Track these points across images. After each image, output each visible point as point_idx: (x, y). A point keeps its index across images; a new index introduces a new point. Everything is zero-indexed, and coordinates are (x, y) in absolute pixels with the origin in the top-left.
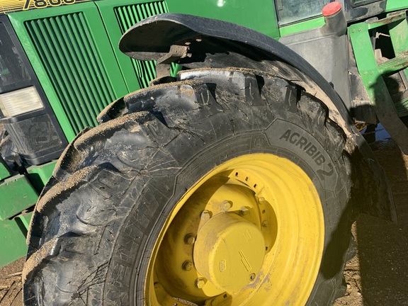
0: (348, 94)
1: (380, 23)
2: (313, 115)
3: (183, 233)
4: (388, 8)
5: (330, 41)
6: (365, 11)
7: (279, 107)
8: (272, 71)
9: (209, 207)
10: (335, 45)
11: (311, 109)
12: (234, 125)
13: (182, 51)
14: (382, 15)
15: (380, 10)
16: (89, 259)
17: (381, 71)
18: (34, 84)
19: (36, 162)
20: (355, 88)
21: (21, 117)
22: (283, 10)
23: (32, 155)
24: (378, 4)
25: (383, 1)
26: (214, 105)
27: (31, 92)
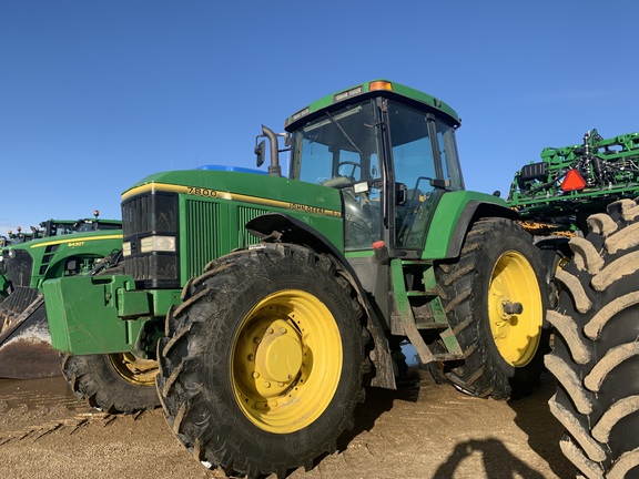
0: (387, 310)
1: (417, 262)
3: (254, 335)
4: (423, 257)
5: (376, 266)
6: (405, 254)
7: (325, 273)
8: (324, 258)
10: (379, 270)
11: (344, 283)
12: (300, 272)
13: (278, 235)
14: (419, 260)
15: (417, 257)
16: (219, 304)
17: (408, 294)
18: (176, 235)
19: (155, 285)
20: (391, 307)
21: (159, 253)
22: (351, 241)
23: (155, 280)
24: (415, 252)
25: (420, 251)
26: (292, 258)
27: (172, 240)
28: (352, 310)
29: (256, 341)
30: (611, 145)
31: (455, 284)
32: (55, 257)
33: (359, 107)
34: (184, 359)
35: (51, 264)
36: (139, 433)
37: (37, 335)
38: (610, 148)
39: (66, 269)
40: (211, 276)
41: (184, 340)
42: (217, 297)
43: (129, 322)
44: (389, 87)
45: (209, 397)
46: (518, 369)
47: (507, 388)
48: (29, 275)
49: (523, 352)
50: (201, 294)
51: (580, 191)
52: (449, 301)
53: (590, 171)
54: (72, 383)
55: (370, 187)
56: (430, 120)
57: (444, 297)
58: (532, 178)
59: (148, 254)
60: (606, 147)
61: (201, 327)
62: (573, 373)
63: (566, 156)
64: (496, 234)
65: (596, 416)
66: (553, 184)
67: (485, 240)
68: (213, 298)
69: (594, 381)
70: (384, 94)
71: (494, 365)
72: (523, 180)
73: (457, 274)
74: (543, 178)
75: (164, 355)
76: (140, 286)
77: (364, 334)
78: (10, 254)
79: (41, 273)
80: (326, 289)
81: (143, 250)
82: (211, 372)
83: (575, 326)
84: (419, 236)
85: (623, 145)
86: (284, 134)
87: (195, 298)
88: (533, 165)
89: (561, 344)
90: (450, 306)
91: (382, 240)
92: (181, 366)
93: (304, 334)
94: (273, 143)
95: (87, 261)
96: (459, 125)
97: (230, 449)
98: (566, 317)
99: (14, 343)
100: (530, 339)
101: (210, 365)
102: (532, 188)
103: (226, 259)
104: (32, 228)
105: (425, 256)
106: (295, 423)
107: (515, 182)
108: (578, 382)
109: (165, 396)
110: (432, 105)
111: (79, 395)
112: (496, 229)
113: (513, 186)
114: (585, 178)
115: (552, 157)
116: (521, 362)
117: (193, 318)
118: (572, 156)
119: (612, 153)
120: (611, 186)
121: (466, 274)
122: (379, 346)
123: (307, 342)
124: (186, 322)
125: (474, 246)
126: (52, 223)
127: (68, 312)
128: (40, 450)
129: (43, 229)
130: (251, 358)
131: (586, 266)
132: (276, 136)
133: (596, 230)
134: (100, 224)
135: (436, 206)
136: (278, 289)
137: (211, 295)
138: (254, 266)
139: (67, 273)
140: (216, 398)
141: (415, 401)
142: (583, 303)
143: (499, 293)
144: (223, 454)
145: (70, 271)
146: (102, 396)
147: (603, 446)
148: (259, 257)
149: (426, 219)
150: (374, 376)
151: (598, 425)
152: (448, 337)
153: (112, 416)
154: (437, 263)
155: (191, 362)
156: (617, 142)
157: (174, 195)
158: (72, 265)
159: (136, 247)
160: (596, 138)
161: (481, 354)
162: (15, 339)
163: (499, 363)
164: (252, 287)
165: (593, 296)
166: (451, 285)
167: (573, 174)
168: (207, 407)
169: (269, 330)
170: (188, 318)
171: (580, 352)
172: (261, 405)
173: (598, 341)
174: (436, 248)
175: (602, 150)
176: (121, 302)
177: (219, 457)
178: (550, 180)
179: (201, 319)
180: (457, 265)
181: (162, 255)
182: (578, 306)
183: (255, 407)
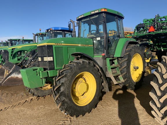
1: (113, 59)
2: (96, 69)
3: (75, 83)
4: (114, 56)
6: (110, 56)
7: (92, 67)
8: (91, 62)
9: (79, 80)
10: (103, 61)
11: (96, 68)
12: (86, 67)
13: (79, 56)
14: (113, 57)
17: (111, 67)
18: (53, 56)
19: (48, 69)
20: (106, 70)
21: (49, 61)
22: (95, 52)
23: (48, 68)
24: (112, 55)
25: (113, 55)
26: (84, 64)
27: (52, 58)
28: (98, 75)
29: (76, 84)
30: (162, 18)
31: (122, 63)
32: (14, 51)
33: (98, 16)
34: (60, 92)
35: (14, 53)
36: (46, 103)
37: (15, 75)
38: (162, 19)
39: (18, 54)
40: (65, 70)
41: (60, 87)
42: (67, 76)
43: (43, 79)
44: (106, 10)
45: (66, 100)
46: (137, 83)
47: (134, 88)
48: (8, 56)
49: (138, 78)
50: (63, 76)
51: (153, 32)
52: (121, 68)
53: (156, 26)
54: (28, 91)
55: (101, 39)
56: (116, 18)
57: (120, 67)
58: (140, 28)
59: (46, 61)
60: (161, 19)
61: (63, 84)
62: (156, 97)
63: (150, 21)
64: (133, 49)
65: (162, 108)
66: (146, 29)
67: (130, 52)
68: (66, 77)
69: (162, 100)
70: (105, 12)
71: (131, 83)
72: (138, 28)
73: (123, 61)
74: (143, 28)
75: (55, 90)
76: (45, 69)
77: (101, 80)
78: (3, 51)
79: (11, 56)
80: (92, 71)
81: (45, 60)
82: (67, 94)
83: (158, 86)
84: (113, 51)
85: (166, 19)
86: (76, 21)
87: (61, 76)
88: (141, 24)
89: (154, 90)
90: (121, 69)
91: (104, 53)
92: (59, 94)
93: (86, 81)
94: (73, 24)
95: (23, 52)
96: (124, 18)
97: (72, 111)
98: (155, 84)
99: (10, 78)
100: (140, 74)
101: (66, 93)
102: (140, 30)
103: (68, 65)
104: (6, 41)
105: (115, 56)
106: (86, 103)
107: (136, 29)
108: (158, 100)
109: (55, 100)
110: (117, 14)
111: (30, 93)
112: (133, 48)
113: (135, 30)
114: (155, 28)
115: (146, 21)
116: (137, 81)
117: (61, 82)
118: (151, 21)
119: (162, 21)
120: (161, 31)
121: (125, 61)
122: (105, 82)
123: (87, 82)
124: (59, 82)
125: (128, 53)
126: (11, 40)
127: (28, 78)
128: (24, 109)
129: (9, 41)
130: (75, 88)
131: (161, 71)
132: (74, 22)
133: (164, 61)
134: (24, 40)
135: (118, 42)
136: (81, 72)
137: (66, 76)
138: (75, 67)
139: (18, 55)
140: (68, 100)
141: (111, 91)
142: (160, 81)
143: (133, 64)
144: (70, 112)
145: (19, 55)
146: (36, 93)
147: (162, 114)
148: (76, 65)
149: (115, 46)
150: (103, 89)
151: (162, 110)
152: (120, 77)
153: (38, 98)
154: (118, 58)
155: (62, 93)
156: (164, 18)
157: (51, 46)
158: (19, 53)
159: (42, 59)
160: (158, 17)
161: (128, 80)
162: (10, 77)
163: (132, 82)
164: (75, 72)
165: (163, 79)
166: (121, 63)
167: (152, 27)
168: (66, 102)
169: (78, 81)
170: (60, 81)
171: (159, 94)
172: (77, 99)
173: (164, 91)
174: (118, 54)
175: (160, 20)
176: (41, 74)
177: (69, 113)
178: (145, 28)
179: (63, 82)
180: (123, 58)
181: (50, 62)
182: (159, 82)
183: (76, 99)
